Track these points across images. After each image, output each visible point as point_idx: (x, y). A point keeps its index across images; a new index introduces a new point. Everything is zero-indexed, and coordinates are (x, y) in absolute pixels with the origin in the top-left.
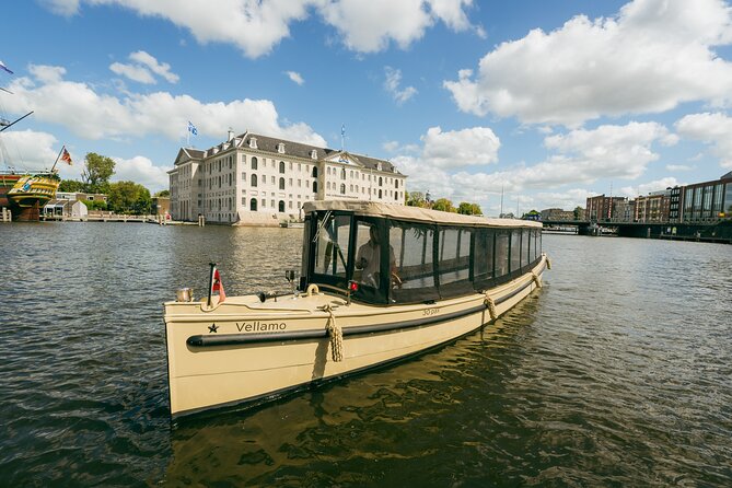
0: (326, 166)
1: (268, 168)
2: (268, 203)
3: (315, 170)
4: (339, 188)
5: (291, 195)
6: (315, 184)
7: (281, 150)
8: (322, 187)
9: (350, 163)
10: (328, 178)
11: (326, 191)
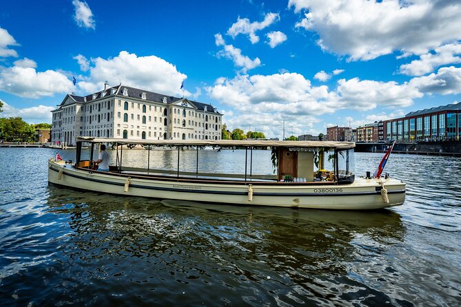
0: (174, 108)
1: (135, 109)
2: (135, 133)
3: (165, 110)
4: (181, 123)
5: (150, 128)
6: (165, 120)
7: (144, 97)
8: (171, 122)
9: (189, 106)
10: (174, 116)
11: (174, 125)
